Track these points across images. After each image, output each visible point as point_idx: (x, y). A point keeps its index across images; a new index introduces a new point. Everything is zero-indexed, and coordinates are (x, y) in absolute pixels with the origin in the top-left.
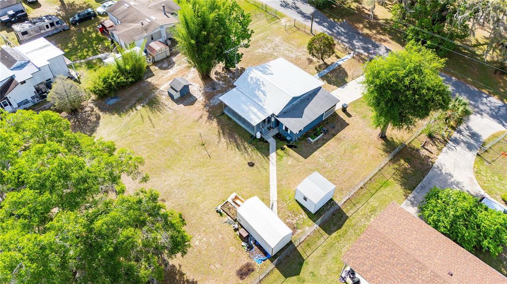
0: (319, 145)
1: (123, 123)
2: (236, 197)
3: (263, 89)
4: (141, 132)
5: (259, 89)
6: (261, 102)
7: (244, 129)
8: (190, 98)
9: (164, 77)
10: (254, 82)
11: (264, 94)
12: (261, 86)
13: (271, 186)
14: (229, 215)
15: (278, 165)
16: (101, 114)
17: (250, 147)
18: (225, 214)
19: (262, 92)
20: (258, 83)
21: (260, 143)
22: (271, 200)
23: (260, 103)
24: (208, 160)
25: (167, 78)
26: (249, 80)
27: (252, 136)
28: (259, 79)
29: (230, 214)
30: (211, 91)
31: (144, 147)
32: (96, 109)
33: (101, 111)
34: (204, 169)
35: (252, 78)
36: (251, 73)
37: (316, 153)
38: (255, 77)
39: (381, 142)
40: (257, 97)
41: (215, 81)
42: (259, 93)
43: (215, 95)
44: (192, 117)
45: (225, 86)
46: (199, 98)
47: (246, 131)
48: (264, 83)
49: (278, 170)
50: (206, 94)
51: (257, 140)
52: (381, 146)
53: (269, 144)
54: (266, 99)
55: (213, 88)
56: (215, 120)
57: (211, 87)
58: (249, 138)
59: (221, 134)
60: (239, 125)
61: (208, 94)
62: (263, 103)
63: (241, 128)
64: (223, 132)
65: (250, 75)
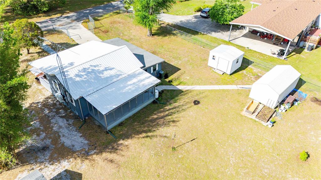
3: (101, 69)
5: (101, 72)
6: (121, 75)
7: (142, 109)
10: (86, 75)
11: (111, 69)
12: (96, 68)
19: (106, 69)
20: (90, 70)
26: (78, 79)
27: (154, 102)
28: (84, 69)
29: (270, 114)
35: (77, 76)
36: (68, 75)
37: (172, 64)
38: (78, 71)
39: (156, 36)
40: (111, 77)
41: (21, 149)
42: (107, 74)
43: (63, 145)
44: (114, 171)
45: (44, 134)
46: (64, 167)
47: (144, 108)
48: (95, 65)
49: (199, 84)
50: (53, 160)
51: (160, 99)
52: (160, 37)
53: (165, 90)
54: (119, 69)
55: (42, 151)
56: (121, 142)
57: (39, 153)
58: (156, 105)
59: (150, 134)
60: (134, 115)
61: (56, 155)
62: (123, 74)
63: (139, 112)
64: (146, 132)
65: (71, 76)
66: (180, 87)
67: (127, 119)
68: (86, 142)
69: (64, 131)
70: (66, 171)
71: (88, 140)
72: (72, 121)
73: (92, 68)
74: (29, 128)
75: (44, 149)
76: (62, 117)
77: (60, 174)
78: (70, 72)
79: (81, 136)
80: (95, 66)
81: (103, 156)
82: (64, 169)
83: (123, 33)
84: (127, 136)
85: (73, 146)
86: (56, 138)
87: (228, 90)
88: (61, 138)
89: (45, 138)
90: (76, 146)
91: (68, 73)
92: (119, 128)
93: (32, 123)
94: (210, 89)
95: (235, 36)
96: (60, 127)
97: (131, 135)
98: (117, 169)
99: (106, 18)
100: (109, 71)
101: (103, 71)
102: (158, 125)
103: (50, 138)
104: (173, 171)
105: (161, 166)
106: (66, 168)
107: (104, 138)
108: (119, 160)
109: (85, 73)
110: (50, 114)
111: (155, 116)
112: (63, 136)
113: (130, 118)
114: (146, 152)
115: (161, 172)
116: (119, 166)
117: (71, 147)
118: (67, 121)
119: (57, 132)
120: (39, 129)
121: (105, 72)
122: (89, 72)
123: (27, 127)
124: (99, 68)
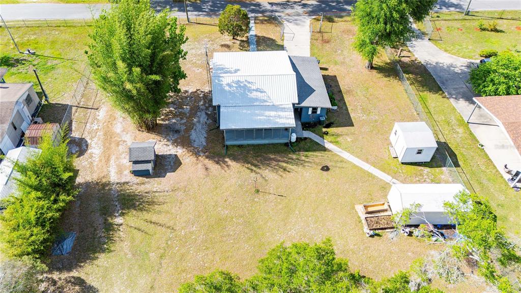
0: (344, 108)
1: (126, 254)
2: (366, 207)
3: (253, 87)
4: (169, 242)
5: (250, 91)
6: (267, 102)
7: (269, 144)
8: (168, 160)
9: (95, 164)
10: (236, 87)
11: (261, 92)
12: (249, 85)
13: (369, 171)
14: (385, 229)
15: (345, 149)
16: (75, 273)
17: (299, 155)
18: (380, 231)
19: (257, 90)
20: (242, 85)
21: (302, 144)
22: (389, 182)
23: (268, 104)
24: (287, 201)
25: (101, 161)
26: (227, 88)
27: (286, 145)
28: (239, 81)
29: (386, 226)
30: (176, 136)
31: (201, 255)
32: (56, 276)
33: (69, 269)
34: (297, 212)
35: (228, 85)
36: (222, 80)
37: (352, 115)
38: (232, 81)
39: (374, 72)
40: (257, 100)
41: (165, 123)
42: (254, 95)
43: (189, 136)
44: (202, 176)
45: (185, 121)
46: (177, 152)
47: (272, 144)
48: (250, 81)
49: (352, 153)
50: (176, 143)
51: (296, 144)
52: (380, 75)
53: (310, 139)
54: (269, 95)
55: (174, 132)
56: (227, 160)
57: (171, 133)
58: (286, 148)
59: (253, 168)
60: (258, 145)
61: (179, 141)
62: (270, 101)
63: (264, 145)
64: (253, 164)
65: (223, 83)
66: (328, 145)
67: (249, 145)
68: (205, 144)
69: (199, 126)
70: (176, 155)
71: (207, 144)
72: (211, 121)
73: (246, 83)
74: (181, 110)
75: (177, 131)
76: (207, 114)
77: (171, 155)
78: (225, 79)
79: (205, 137)
80: (249, 83)
81: (205, 161)
82: (175, 154)
83: (342, 51)
84: (235, 158)
85: (194, 141)
86: (190, 127)
87: (373, 177)
88: (192, 130)
89: (183, 124)
90: (195, 143)
91: (223, 79)
92: (236, 149)
93: (185, 107)
94: (357, 164)
95: (491, 120)
96: (199, 122)
97: (239, 159)
98: (204, 177)
99: (345, 21)
100: (259, 93)
101: (254, 90)
102: (268, 165)
103: (186, 126)
104: (239, 205)
105: (234, 196)
106: (177, 154)
107: (219, 148)
108: (211, 171)
109: (236, 85)
110: (201, 107)
111: (272, 157)
112: (195, 130)
113: (253, 145)
114: (235, 179)
115: (231, 199)
116: (207, 175)
117: (192, 141)
118: (207, 119)
119: (194, 124)
120: (186, 114)
121: (255, 92)
122: (240, 86)
123: (180, 109)
124: (252, 86)
